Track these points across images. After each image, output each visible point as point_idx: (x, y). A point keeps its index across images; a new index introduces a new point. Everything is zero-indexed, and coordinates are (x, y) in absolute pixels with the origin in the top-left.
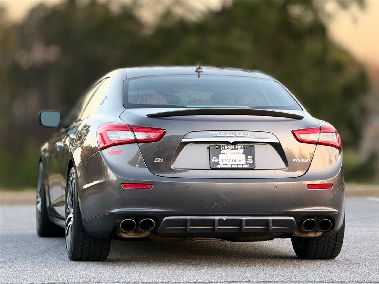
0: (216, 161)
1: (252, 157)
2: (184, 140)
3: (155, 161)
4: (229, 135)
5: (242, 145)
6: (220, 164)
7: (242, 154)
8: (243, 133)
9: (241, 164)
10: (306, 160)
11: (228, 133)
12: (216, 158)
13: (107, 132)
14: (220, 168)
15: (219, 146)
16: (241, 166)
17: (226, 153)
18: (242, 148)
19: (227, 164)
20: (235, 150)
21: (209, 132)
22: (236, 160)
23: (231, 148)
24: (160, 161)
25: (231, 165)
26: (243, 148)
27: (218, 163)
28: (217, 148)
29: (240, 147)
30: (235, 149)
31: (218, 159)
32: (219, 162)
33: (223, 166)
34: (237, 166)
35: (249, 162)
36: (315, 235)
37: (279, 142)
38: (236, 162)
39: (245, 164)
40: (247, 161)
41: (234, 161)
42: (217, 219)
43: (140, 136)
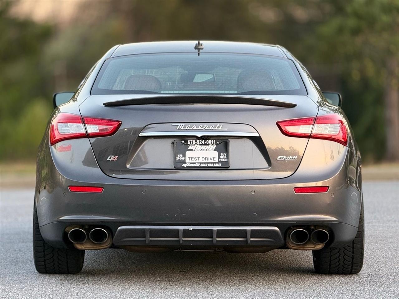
0: (181, 159)
1: (226, 154)
2: (142, 134)
3: (108, 159)
4: (197, 128)
5: (214, 140)
6: (186, 162)
7: (215, 150)
8: (213, 125)
9: (212, 163)
10: (294, 157)
11: (195, 126)
12: (182, 156)
13: (58, 123)
14: (186, 168)
15: (186, 141)
16: (211, 165)
17: (194, 150)
18: (214, 144)
19: (195, 163)
20: (205, 146)
21: (173, 125)
22: (207, 158)
23: (200, 143)
24: (113, 159)
25: (199, 164)
26: (215, 143)
27: (184, 162)
28: (183, 144)
29: (212, 142)
30: (206, 144)
31: (184, 156)
32: (185, 160)
33: (189, 166)
34: (206, 166)
35: (222, 160)
36: (315, 247)
37: (259, 136)
38: (206, 160)
39: (217, 163)
40: (220, 159)
41: (203, 159)
42: (181, 230)
43: (92, 130)
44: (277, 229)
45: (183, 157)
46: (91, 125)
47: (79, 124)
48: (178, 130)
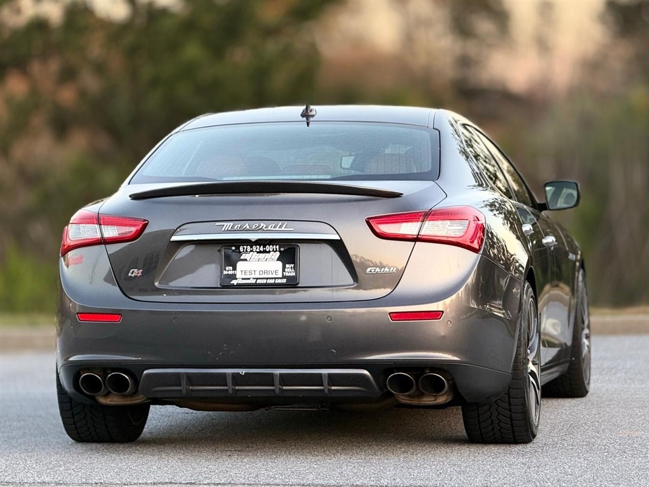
0: (231, 273)
1: (293, 265)
2: (174, 238)
3: (130, 274)
4: (250, 228)
5: (276, 245)
6: (237, 277)
7: (278, 260)
8: (273, 224)
9: (273, 278)
10: (391, 270)
11: (247, 225)
12: (231, 268)
14: (236, 285)
15: (237, 248)
16: (272, 281)
17: (248, 260)
18: (276, 251)
19: (249, 279)
20: (264, 254)
21: (216, 224)
22: (266, 272)
23: (258, 250)
24: (137, 274)
25: (255, 280)
26: (278, 250)
27: (234, 277)
28: (233, 251)
29: (273, 249)
30: (265, 252)
31: (235, 269)
32: (235, 275)
33: (241, 283)
34: (265, 282)
35: (287, 274)
36: (435, 400)
37: (339, 239)
38: (266, 274)
39: (280, 278)
40: (284, 273)
41: (261, 273)
42: (229, 374)
43: (111, 233)
44: (366, 372)
45: (232, 270)
46: (110, 226)
47: (93, 225)
48: (224, 232)
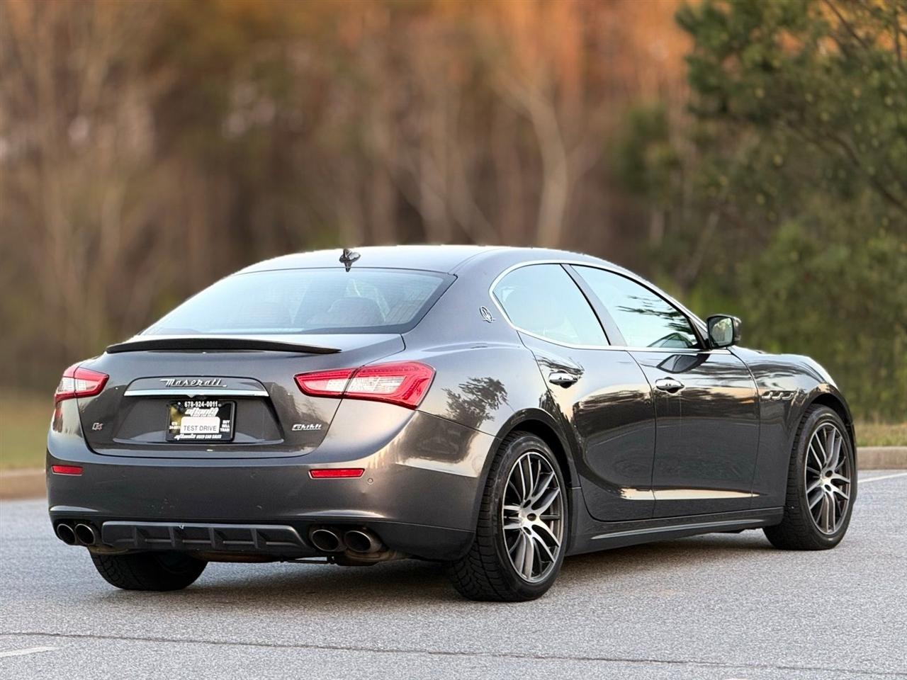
0: (176, 428)
1: (229, 422)
2: (127, 393)
3: (93, 428)
4: (188, 384)
5: (216, 401)
6: (180, 433)
7: (217, 415)
8: (209, 380)
9: (210, 434)
10: (317, 426)
11: (186, 381)
12: (176, 423)
14: (179, 441)
15: (183, 403)
16: (209, 437)
17: (191, 415)
18: (215, 407)
19: (190, 434)
20: (205, 410)
21: (161, 380)
22: (206, 427)
23: (200, 406)
24: (98, 428)
25: (195, 436)
26: (217, 406)
27: (178, 432)
28: (179, 407)
29: (213, 405)
30: (205, 407)
31: (179, 424)
32: (179, 430)
33: (183, 438)
34: (203, 438)
35: (223, 430)
37: (268, 395)
38: (205, 430)
40: (221, 429)
41: (201, 428)
42: (171, 528)
44: (292, 529)
45: (177, 425)
46: (83, 381)
47: (70, 379)
48: (167, 388)
